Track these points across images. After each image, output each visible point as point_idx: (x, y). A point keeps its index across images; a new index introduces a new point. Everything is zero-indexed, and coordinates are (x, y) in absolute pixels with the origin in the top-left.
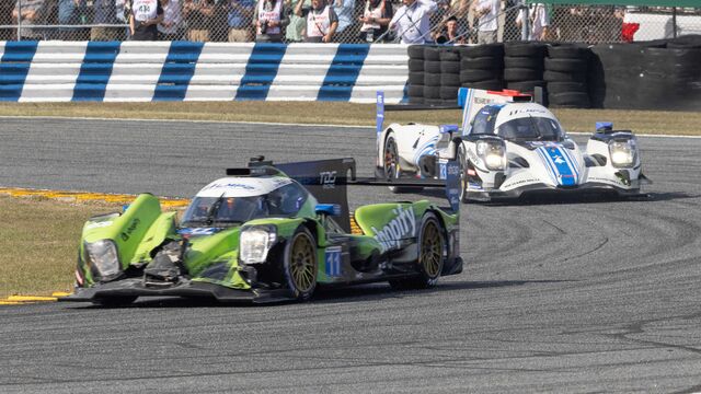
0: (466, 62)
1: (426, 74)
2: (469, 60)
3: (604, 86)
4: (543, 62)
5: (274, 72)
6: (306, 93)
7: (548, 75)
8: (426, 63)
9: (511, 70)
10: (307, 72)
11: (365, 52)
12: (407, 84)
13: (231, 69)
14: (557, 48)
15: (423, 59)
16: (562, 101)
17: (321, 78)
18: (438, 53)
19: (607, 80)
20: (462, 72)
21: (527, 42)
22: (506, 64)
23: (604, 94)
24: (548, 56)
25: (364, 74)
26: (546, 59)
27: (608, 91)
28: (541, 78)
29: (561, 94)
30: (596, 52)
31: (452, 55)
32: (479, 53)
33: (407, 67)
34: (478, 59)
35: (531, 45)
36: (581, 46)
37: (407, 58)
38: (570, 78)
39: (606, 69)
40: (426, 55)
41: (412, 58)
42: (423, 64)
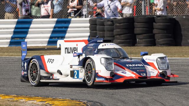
0: (116, 26)
1: (98, 32)
2: (118, 25)
3: (181, 35)
4: (152, 25)
5: (27, 33)
6: (42, 42)
7: (155, 31)
8: (98, 27)
9: (138, 29)
10: (42, 33)
11: (69, 22)
12: (89, 37)
13: (7, 32)
14: (159, 18)
15: (96, 25)
16: (162, 43)
17: (49, 35)
18: (103, 22)
19: (182, 33)
20: (114, 31)
21: (145, 16)
22: (135, 26)
23: (181, 39)
24: (155, 22)
25: (69, 33)
26: (154, 24)
27: (183, 37)
28: (152, 32)
29: (161, 40)
30: (177, 19)
31: (109, 23)
32: (122, 21)
33: (89, 29)
34: (122, 24)
35: (147, 17)
36: (170, 17)
37: (89, 25)
38: (165, 32)
39: (182, 28)
40: (97, 23)
41: (91, 25)
42: (96, 27)
